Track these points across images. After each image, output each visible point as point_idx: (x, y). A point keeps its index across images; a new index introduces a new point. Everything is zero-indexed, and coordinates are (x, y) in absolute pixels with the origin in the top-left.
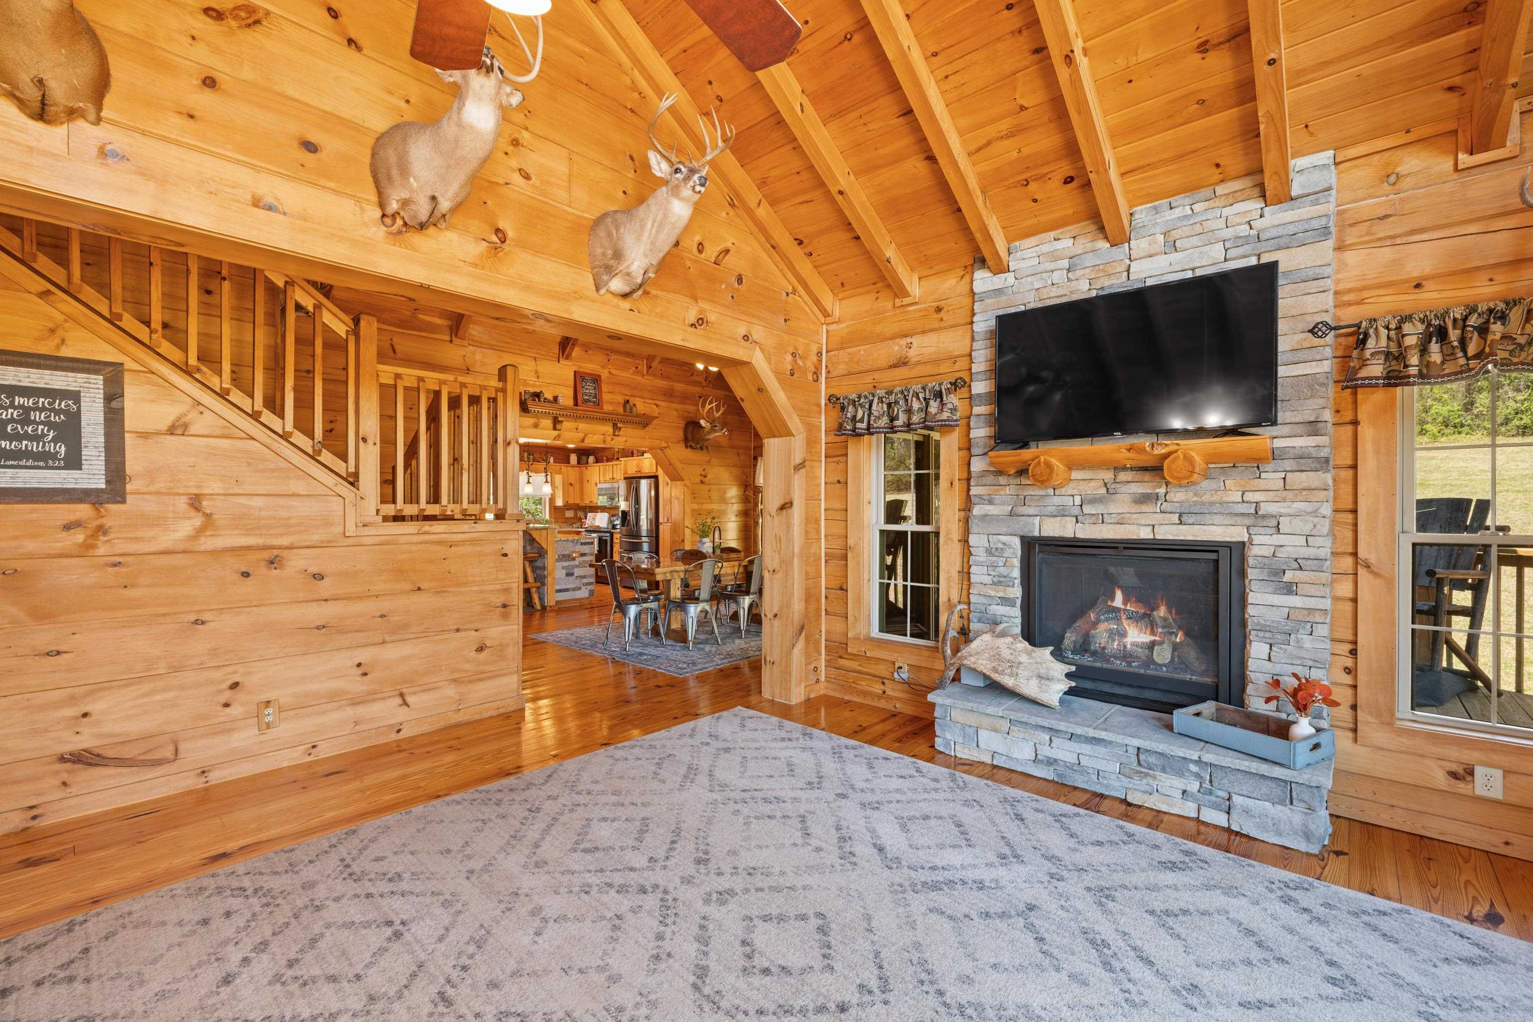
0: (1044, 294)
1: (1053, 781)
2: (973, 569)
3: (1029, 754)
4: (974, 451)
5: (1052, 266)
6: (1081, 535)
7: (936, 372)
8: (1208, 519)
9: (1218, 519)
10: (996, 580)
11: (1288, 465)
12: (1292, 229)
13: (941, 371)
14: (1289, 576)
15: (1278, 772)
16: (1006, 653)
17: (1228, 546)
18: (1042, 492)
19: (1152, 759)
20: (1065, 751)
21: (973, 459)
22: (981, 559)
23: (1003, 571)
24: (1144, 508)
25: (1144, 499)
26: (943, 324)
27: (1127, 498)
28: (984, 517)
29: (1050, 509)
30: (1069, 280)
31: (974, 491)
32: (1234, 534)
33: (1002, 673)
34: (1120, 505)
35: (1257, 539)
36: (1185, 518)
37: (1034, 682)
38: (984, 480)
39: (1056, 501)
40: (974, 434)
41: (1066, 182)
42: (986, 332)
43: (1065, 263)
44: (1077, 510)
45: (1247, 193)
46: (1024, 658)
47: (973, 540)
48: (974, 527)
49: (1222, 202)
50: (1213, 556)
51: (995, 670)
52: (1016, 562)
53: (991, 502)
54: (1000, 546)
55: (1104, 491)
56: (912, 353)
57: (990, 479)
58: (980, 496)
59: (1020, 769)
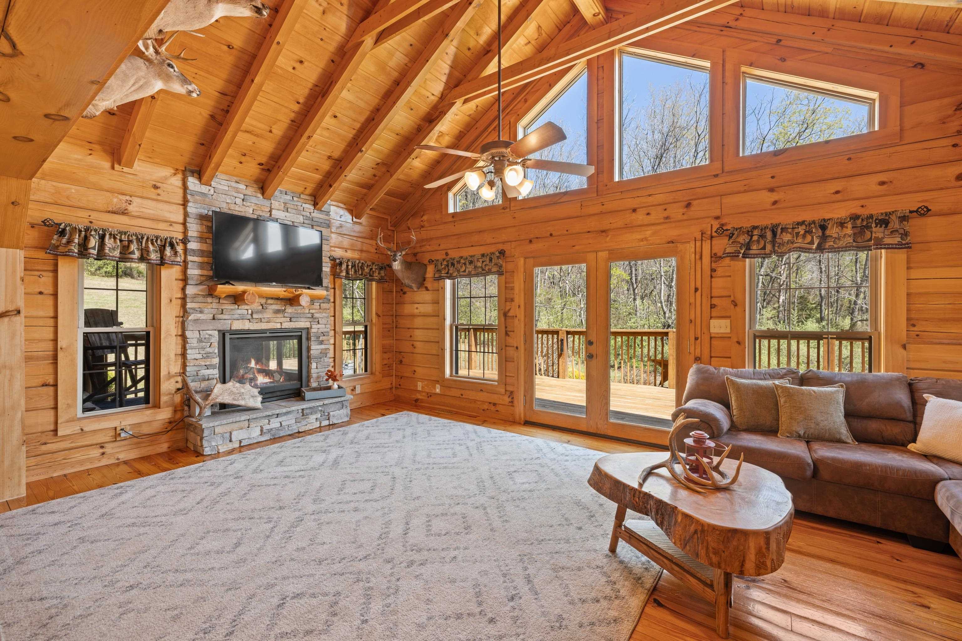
0: (232, 207)
1: (271, 439)
2: (189, 351)
3: (258, 432)
4: (190, 282)
5: (236, 195)
6: (252, 328)
7: (156, 227)
8: (299, 319)
9: (302, 319)
10: (205, 356)
11: (321, 301)
12: (321, 221)
13: (159, 228)
14: (321, 339)
15: (339, 399)
16: (235, 390)
17: (304, 329)
18: (232, 308)
19: (308, 411)
20: (275, 423)
21: (188, 287)
22: (195, 345)
23: (208, 350)
24: (278, 315)
25: (277, 312)
26: (159, 198)
27: (271, 311)
28: (196, 321)
29: (236, 316)
30: (243, 205)
31: (189, 305)
32: (306, 325)
33: (238, 400)
34: (268, 314)
35: (313, 326)
36: (292, 319)
37: (251, 400)
38: (197, 300)
39: (239, 312)
40: (189, 272)
41: (259, 164)
42: (197, 215)
43: (242, 196)
44: (249, 317)
45: (310, 202)
46: (243, 390)
47: (188, 334)
48: (190, 326)
49: (302, 201)
50: (300, 334)
51: (234, 399)
52: (216, 345)
53: (201, 312)
54: (207, 336)
55: (261, 307)
56: (131, 208)
57: (200, 299)
58: (194, 309)
59: (255, 441)
